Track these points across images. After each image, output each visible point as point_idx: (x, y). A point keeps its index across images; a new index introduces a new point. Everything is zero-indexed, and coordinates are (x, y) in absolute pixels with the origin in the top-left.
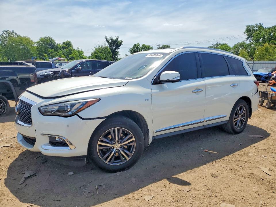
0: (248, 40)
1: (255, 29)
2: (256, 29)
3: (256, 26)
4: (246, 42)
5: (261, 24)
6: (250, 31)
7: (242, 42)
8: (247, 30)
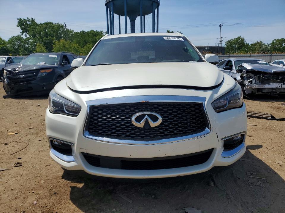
0: (24, 34)
1: (27, 23)
2: (29, 23)
3: (28, 20)
4: (22, 36)
5: (33, 19)
6: (23, 25)
7: (17, 36)
8: (19, 23)
